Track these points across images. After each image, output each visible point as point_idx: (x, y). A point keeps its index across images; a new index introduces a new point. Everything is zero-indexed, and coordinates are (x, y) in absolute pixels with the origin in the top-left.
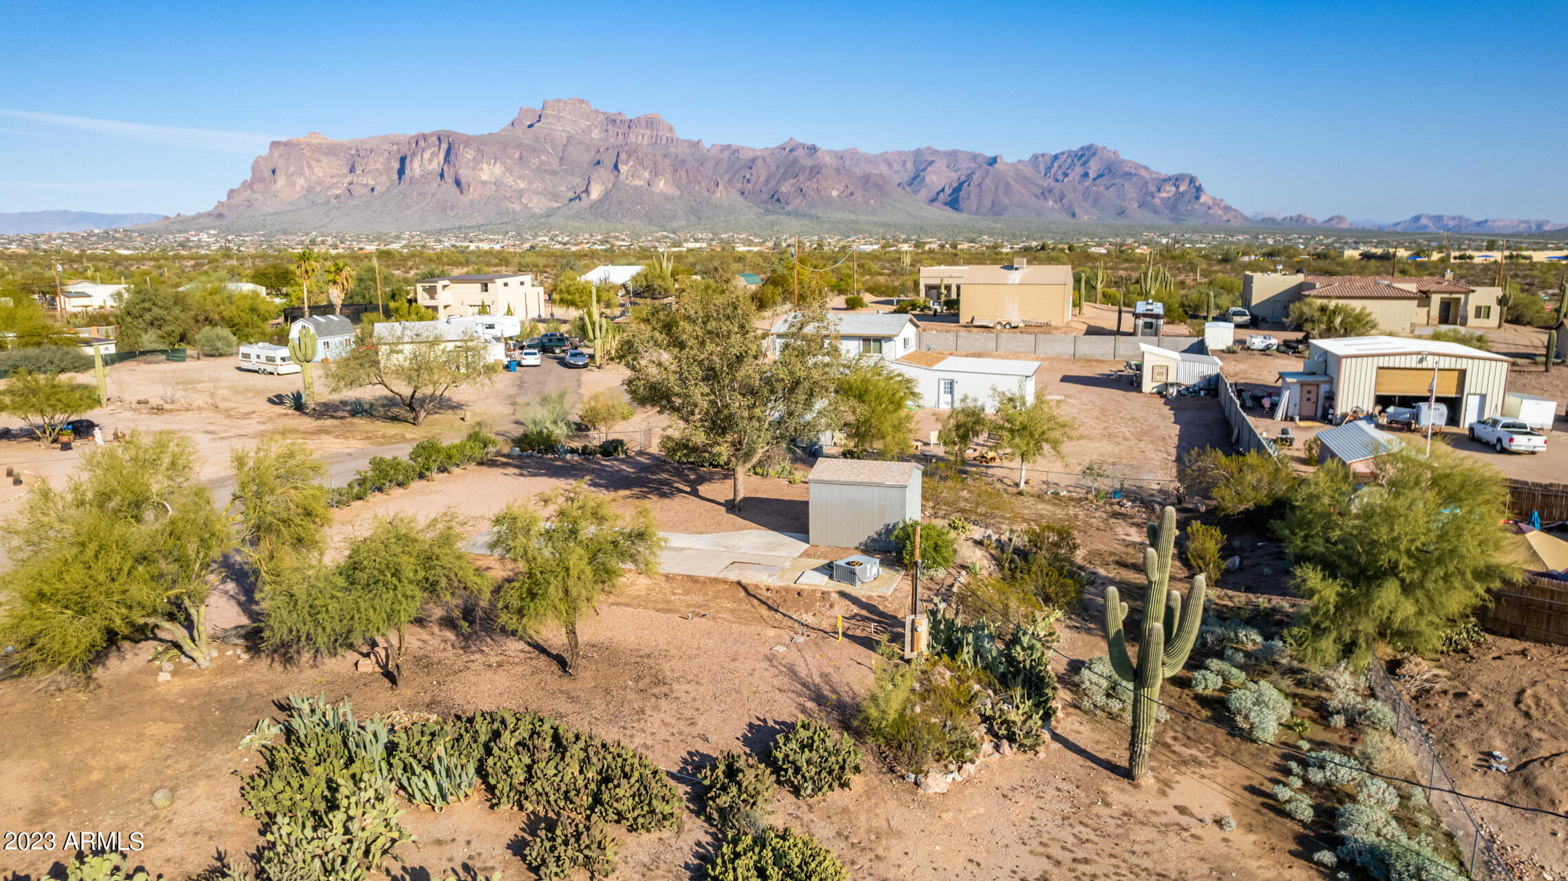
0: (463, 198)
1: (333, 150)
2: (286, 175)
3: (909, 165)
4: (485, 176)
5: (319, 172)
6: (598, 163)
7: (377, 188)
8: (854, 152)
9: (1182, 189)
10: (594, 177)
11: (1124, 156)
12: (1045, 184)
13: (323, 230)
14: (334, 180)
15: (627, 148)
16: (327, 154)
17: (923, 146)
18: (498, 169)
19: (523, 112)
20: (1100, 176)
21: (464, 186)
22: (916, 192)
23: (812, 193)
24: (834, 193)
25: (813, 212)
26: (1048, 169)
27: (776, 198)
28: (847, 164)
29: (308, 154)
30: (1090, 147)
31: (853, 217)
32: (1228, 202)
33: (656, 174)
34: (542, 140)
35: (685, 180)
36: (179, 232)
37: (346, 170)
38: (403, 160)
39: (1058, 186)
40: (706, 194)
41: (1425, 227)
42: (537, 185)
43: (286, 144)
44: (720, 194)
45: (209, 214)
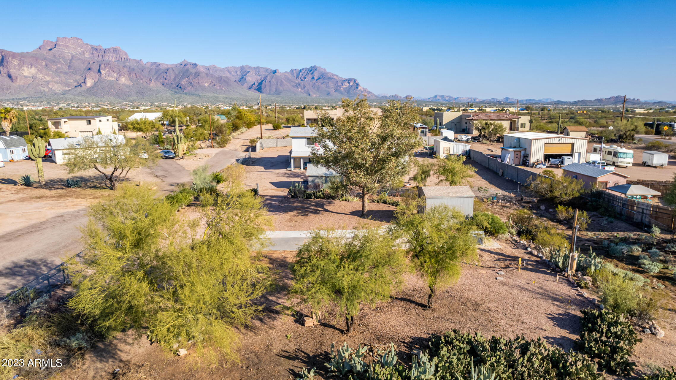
0: (13, 84)
3: (239, 73)
4: (26, 74)
6: (90, 69)
8: (214, 67)
9: (351, 84)
10: (88, 76)
11: (328, 70)
12: (297, 82)
15: (104, 62)
17: (244, 65)
18: (33, 71)
19: (46, 43)
20: (319, 78)
21: (14, 78)
22: (243, 84)
23: (196, 85)
24: (206, 85)
25: (197, 93)
26: (298, 75)
27: (179, 87)
28: (211, 72)
30: (314, 67)
31: (216, 95)
32: (369, 90)
33: (120, 74)
34: (57, 56)
35: (135, 78)
39: (302, 83)
40: (145, 84)
41: (438, 100)
42: (56, 79)
44: (152, 84)
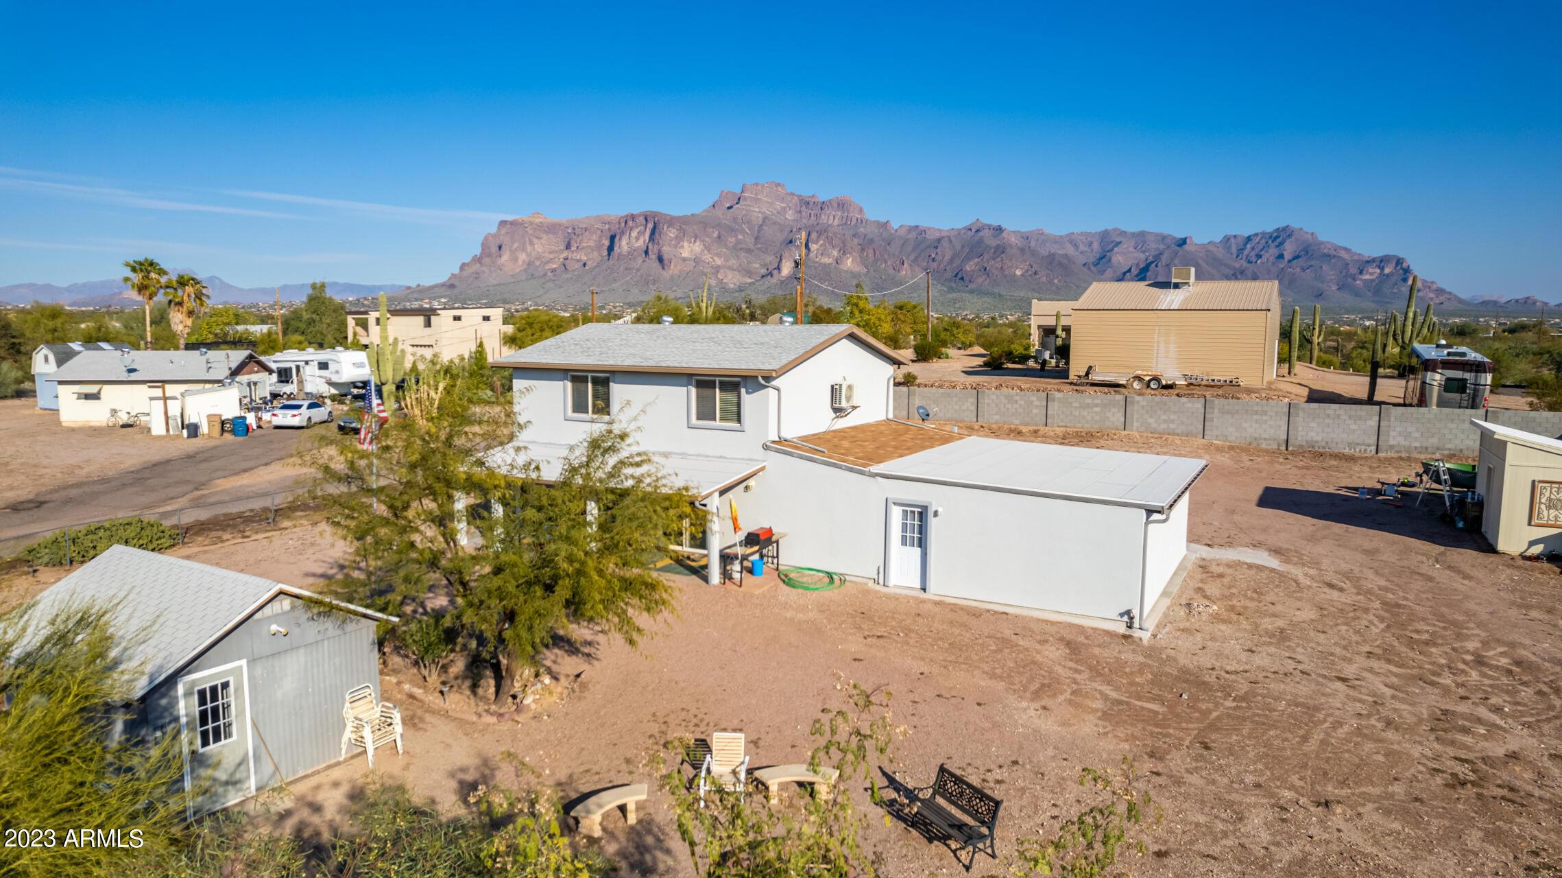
0: (664, 273)
1: (552, 229)
2: (510, 251)
3: (1096, 246)
4: (685, 254)
5: (539, 248)
6: (791, 242)
7: (589, 263)
8: (1040, 233)
9: (1387, 271)
10: (786, 255)
11: (1322, 237)
12: (1237, 265)
13: (538, 300)
14: (552, 256)
15: (818, 228)
16: (547, 233)
17: (1110, 228)
18: (698, 247)
19: (724, 195)
20: (1297, 257)
21: (666, 262)
22: (1101, 272)
23: (995, 272)
24: (1018, 272)
25: (996, 290)
26: (1241, 250)
27: (960, 277)
28: (1033, 244)
29: (531, 232)
30: (1285, 229)
31: (1036, 295)
32: (1441, 285)
33: (844, 252)
34: (739, 220)
35: (871, 259)
36: (416, 300)
37: (562, 247)
38: (612, 238)
39: (1251, 267)
40: (891, 271)
42: (733, 262)
43: (513, 223)
44: (905, 272)
45: (443, 285)
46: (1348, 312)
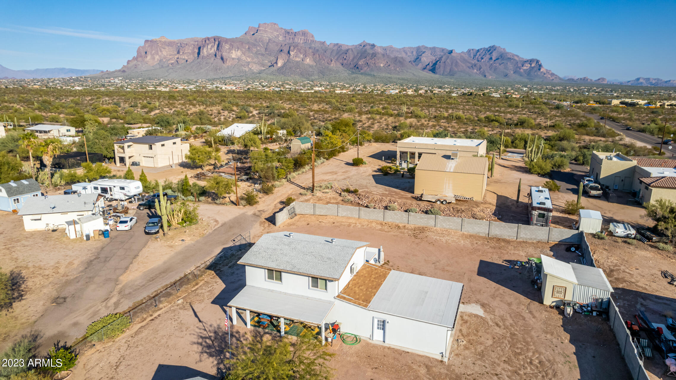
0: (224, 65)
1: (170, 44)
2: (151, 54)
3: (415, 53)
4: (233, 56)
5: (165, 53)
6: (281, 51)
7: (189, 60)
8: (391, 47)
9: (533, 65)
10: (279, 57)
11: (508, 50)
12: (473, 62)
13: (166, 78)
14: (171, 57)
15: (293, 45)
16: (168, 46)
17: (421, 45)
18: (239, 53)
19: (250, 28)
20: (497, 59)
21: (225, 60)
22: (417, 65)
23: (372, 65)
24: (382, 65)
25: (372, 73)
26: (475, 56)
27: (356, 67)
28: (388, 52)
29: (160, 46)
30: (493, 46)
31: (389, 75)
32: (553, 71)
33: (306, 56)
34: (258, 40)
35: (318, 59)
36: (107, 78)
37: (176, 53)
38: (199, 48)
39: (479, 63)
40: (327, 64)
41: (641, 83)
42: (256, 60)
43: (152, 41)
44: (333, 65)
45: (120, 71)
46: (517, 83)
